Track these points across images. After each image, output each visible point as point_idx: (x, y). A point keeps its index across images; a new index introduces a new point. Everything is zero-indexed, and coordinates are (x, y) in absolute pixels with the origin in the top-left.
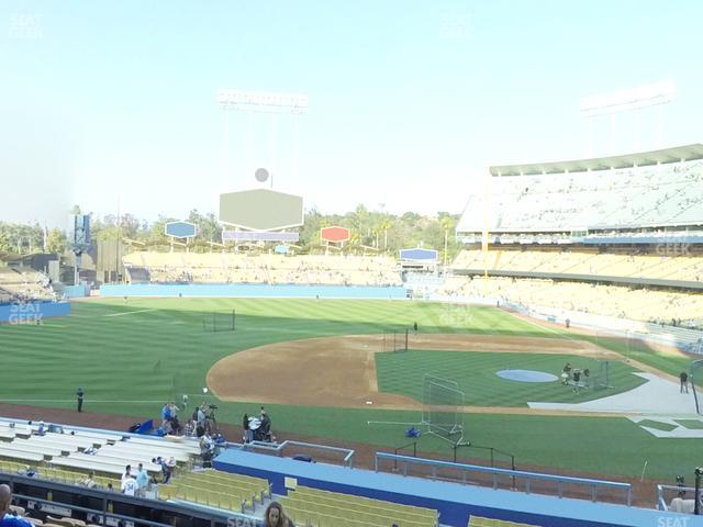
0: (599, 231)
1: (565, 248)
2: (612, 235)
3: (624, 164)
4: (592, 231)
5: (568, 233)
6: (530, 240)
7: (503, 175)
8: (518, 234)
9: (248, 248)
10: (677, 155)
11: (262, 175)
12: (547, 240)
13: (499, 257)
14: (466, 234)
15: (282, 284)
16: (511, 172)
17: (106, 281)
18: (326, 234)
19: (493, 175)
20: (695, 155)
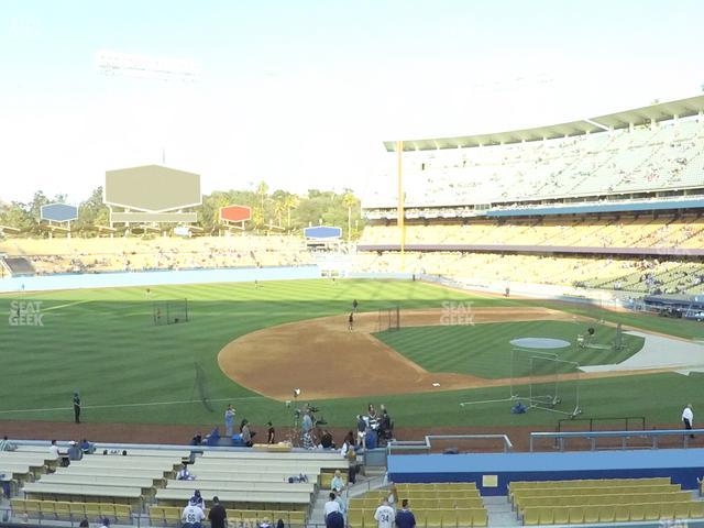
0: (502, 204)
1: (466, 221)
2: (514, 207)
3: (514, 140)
4: (494, 205)
5: (471, 207)
6: (435, 214)
8: (422, 209)
9: (142, 231)
10: (561, 131)
12: (451, 214)
13: (405, 232)
14: (371, 210)
15: (190, 269)
16: (406, 148)
18: (226, 213)
19: (389, 151)
20: (578, 131)
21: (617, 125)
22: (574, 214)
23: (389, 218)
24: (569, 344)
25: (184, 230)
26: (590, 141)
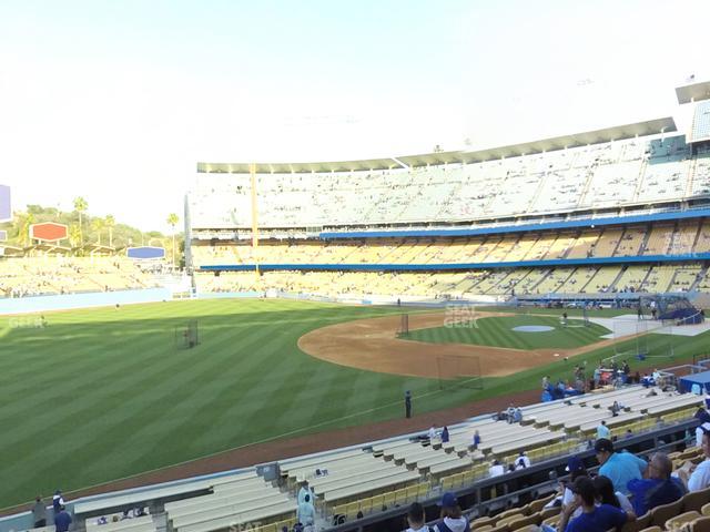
0: (333, 227)
3: (323, 169)
4: (324, 227)
5: (304, 229)
7: (212, 172)
8: (251, 230)
10: (367, 165)
12: (283, 235)
13: (236, 252)
14: (201, 230)
16: (220, 170)
19: (199, 171)
20: (382, 166)
21: (414, 163)
22: (393, 238)
23: (220, 238)
24: (553, 328)
26: (394, 176)
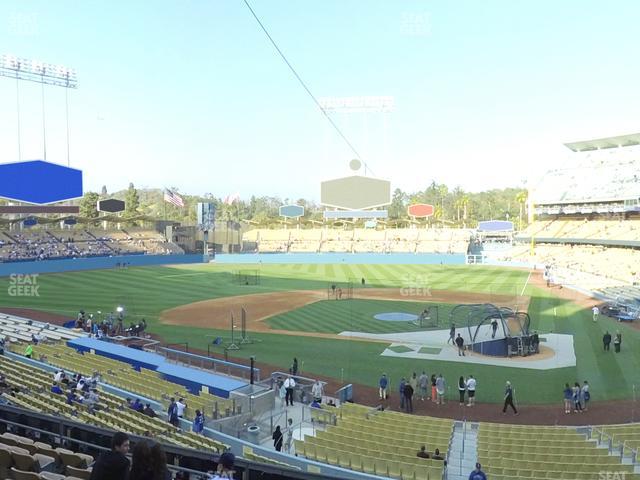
5: (623, 202)
7: (582, 150)
8: (581, 204)
9: (342, 224)
11: (355, 165)
16: (589, 147)
17: (230, 252)
18: (414, 210)
19: (574, 151)
25: (373, 223)
